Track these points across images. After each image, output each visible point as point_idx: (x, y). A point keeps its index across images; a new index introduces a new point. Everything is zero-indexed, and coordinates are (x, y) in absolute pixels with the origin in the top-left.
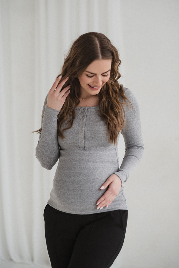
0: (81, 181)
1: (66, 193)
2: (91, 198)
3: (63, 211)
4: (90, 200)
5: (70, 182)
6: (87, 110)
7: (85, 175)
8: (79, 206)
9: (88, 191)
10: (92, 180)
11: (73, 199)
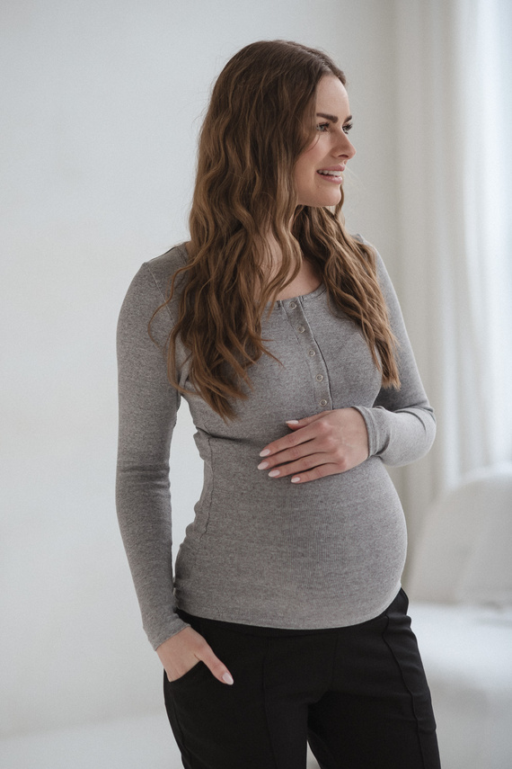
6: (301, 307)
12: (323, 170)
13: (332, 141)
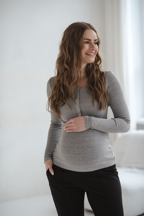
0: (84, 146)
1: (73, 156)
2: (93, 159)
3: (70, 170)
4: (92, 160)
5: (76, 148)
6: (79, 90)
7: (87, 142)
8: (83, 166)
9: (90, 154)
10: (92, 146)
11: (79, 160)
12: (87, 53)
13: (90, 46)
